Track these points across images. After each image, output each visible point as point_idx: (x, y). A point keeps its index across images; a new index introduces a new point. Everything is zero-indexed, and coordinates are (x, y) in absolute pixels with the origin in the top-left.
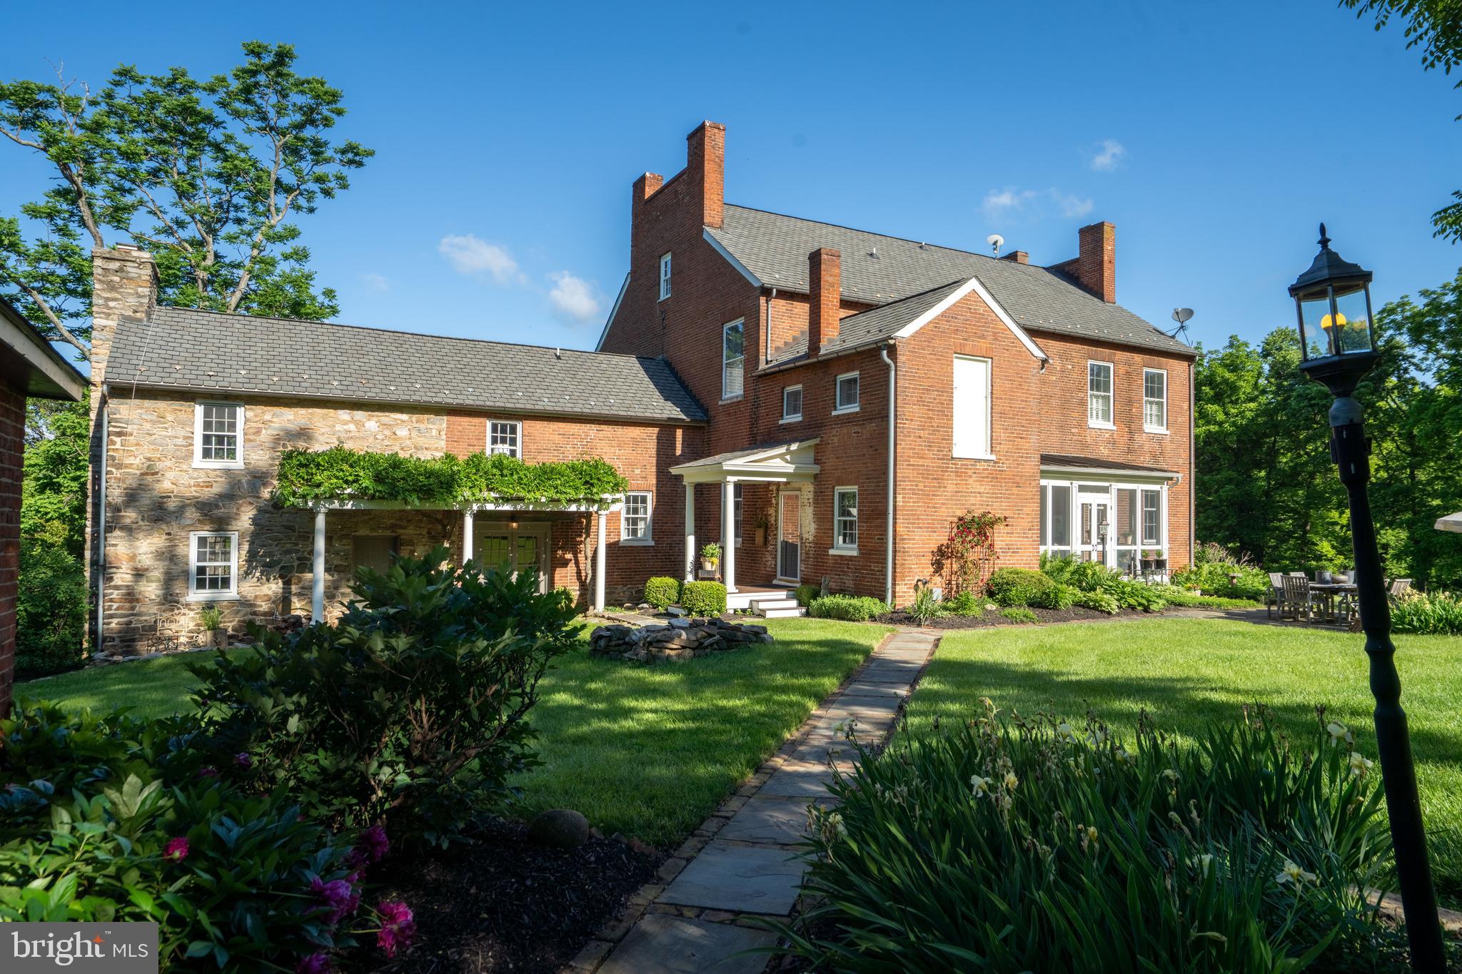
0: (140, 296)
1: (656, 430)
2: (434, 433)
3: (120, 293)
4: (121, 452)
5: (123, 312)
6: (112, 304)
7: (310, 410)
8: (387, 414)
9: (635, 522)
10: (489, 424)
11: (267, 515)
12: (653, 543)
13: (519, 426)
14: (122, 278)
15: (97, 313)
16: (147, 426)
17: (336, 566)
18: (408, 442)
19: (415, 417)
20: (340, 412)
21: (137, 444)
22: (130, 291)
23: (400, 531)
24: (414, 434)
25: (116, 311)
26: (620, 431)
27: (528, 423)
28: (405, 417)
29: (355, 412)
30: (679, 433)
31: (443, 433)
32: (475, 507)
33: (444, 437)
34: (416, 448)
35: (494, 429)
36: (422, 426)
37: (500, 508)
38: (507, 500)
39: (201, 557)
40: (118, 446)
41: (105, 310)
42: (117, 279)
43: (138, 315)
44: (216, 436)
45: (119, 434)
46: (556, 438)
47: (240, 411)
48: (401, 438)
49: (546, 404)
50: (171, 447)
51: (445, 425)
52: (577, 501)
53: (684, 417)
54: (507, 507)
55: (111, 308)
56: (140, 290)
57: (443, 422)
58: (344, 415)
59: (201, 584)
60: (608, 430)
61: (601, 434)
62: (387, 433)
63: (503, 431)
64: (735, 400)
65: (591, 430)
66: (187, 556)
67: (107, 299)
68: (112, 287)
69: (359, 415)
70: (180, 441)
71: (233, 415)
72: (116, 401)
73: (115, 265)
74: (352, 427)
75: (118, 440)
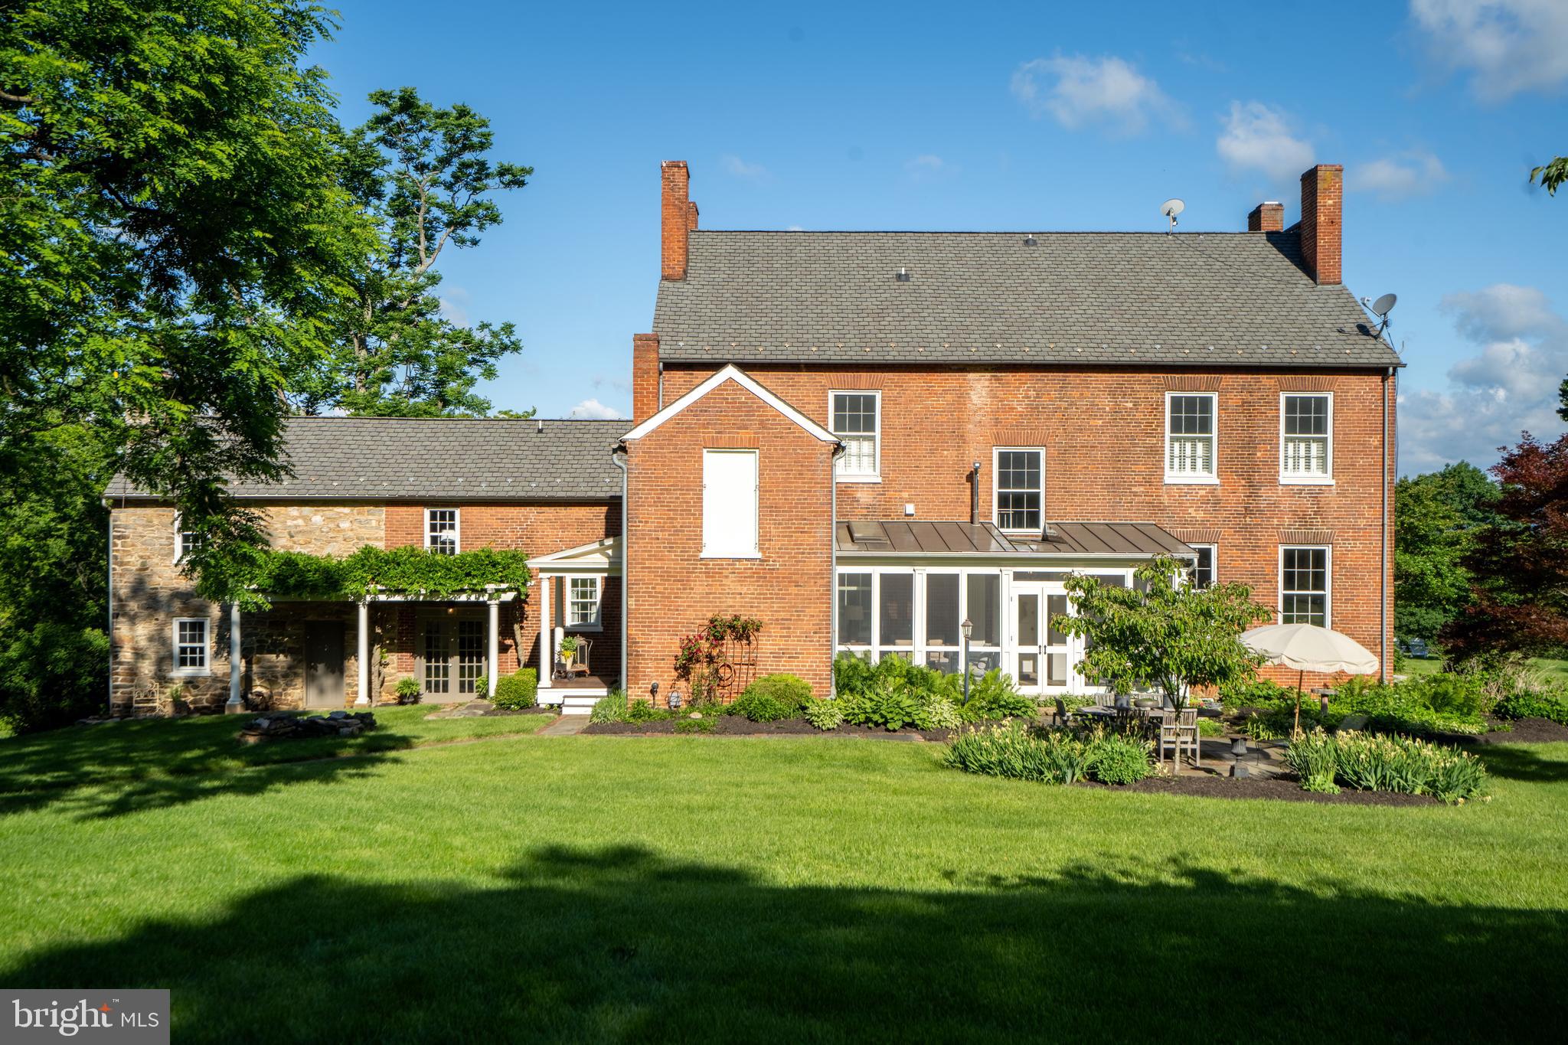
1: (604, 509)
2: (374, 523)
4: (123, 552)
8: (331, 508)
9: (584, 606)
10: (427, 512)
12: (600, 629)
13: (458, 512)
16: (140, 529)
17: (287, 648)
18: (350, 534)
19: (356, 510)
20: (290, 509)
21: (133, 545)
23: (345, 617)
24: (356, 526)
26: (563, 512)
27: (465, 509)
28: (347, 510)
29: (303, 509)
31: (382, 523)
32: (368, 598)
33: (383, 527)
34: (358, 538)
35: (433, 516)
36: (362, 518)
37: (392, 599)
38: (398, 591)
39: (182, 639)
40: (119, 547)
45: (119, 537)
46: (496, 523)
48: (344, 530)
49: (483, 491)
50: (157, 546)
51: (384, 516)
52: (463, 591)
54: (398, 598)
57: (383, 512)
58: (294, 511)
59: (183, 662)
60: (550, 512)
61: (542, 517)
62: (332, 526)
63: (443, 517)
65: (532, 512)
66: (171, 638)
69: (307, 510)
70: (164, 541)
72: (117, 510)
74: (300, 522)
75: (119, 542)
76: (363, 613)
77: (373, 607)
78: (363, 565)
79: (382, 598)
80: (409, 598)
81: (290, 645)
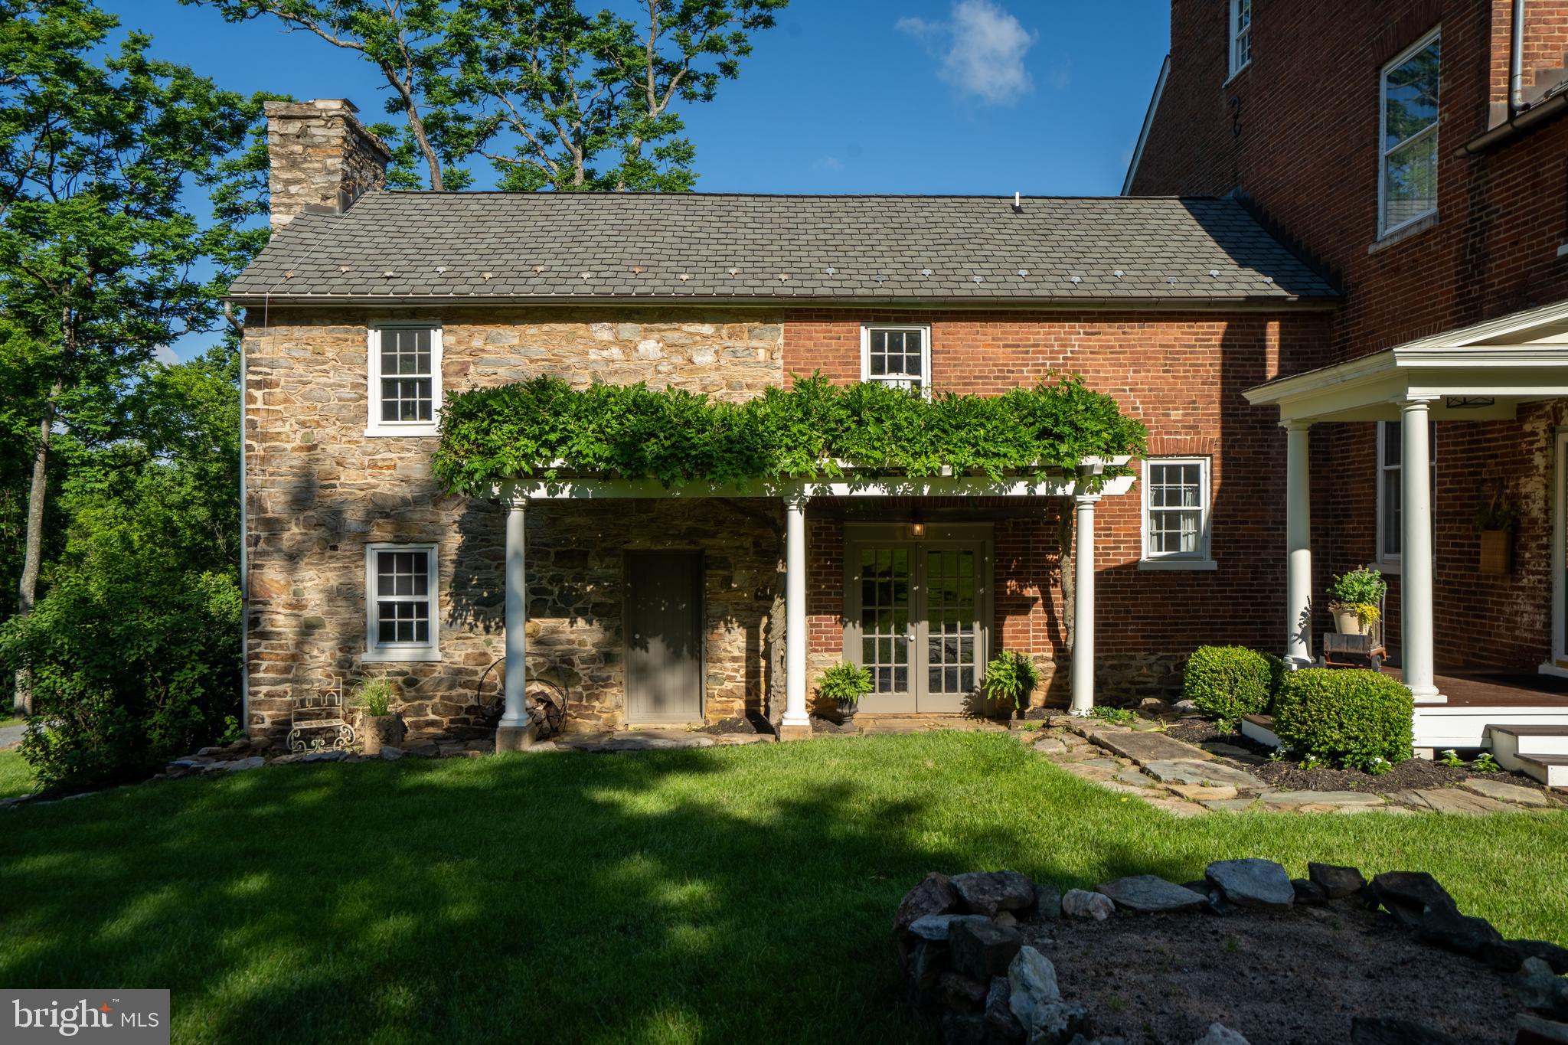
0: (330, 173)
1: (1220, 327)
2: (762, 355)
3: (303, 170)
4: (265, 414)
5: (308, 199)
6: (293, 189)
7: (546, 327)
8: (676, 325)
9: (1173, 520)
10: (865, 334)
11: (482, 515)
12: (1213, 565)
13: (925, 334)
14: (306, 147)
15: (278, 205)
16: (300, 369)
17: (596, 605)
18: (715, 376)
19: (725, 329)
20: (595, 327)
21: (286, 400)
22: (317, 165)
23: (705, 542)
24: (726, 358)
25: (300, 200)
26: (1136, 332)
27: (942, 327)
28: (707, 329)
29: (621, 326)
30: (1273, 330)
31: (778, 355)
32: (809, 490)
33: (780, 362)
34: (729, 386)
35: (877, 344)
36: (739, 345)
37: (861, 493)
38: (875, 475)
39: (384, 587)
40: (259, 405)
41: (286, 200)
42: (298, 149)
43: (330, 203)
44: (402, 380)
45: (258, 385)
46: (1001, 354)
47: (437, 338)
48: (702, 369)
49: (978, 285)
50: (334, 402)
51: (781, 341)
52: (1023, 473)
53: (1283, 293)
54: (874, 490)
55: (291, 196)
56: (329, 161)
57: (777, 335)
58: (602, 331)
59: (386, 634)
60: (1110, 334)
61: (1094, 342)
62: (678, 360)
63: (895, 346)
64: (1415, 231)
65: (1075, 335)
66: (363, 585)
67: (288, 182)
68: (293, 163)
69: (627, 330)
70: (347, 393)
71: (426, 345)
72: (254, 330)
73: (294, 127)
74: (615, 352)
75: (258, 394)
76: (797, 522)
77: (821, 510)
78: (807, 414)
79: (840, 490)
80: (900, 490)
81: (594, 599)
